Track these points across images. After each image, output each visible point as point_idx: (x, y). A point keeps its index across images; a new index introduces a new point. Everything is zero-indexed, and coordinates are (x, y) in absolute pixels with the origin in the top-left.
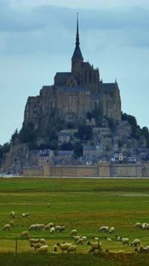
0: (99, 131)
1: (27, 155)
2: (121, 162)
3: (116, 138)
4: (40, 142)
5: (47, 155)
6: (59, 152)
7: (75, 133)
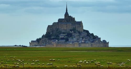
0: (75, 34)
1: (48, 41)
2: (83, 43)
3: (81, 36)
4: (52, 37)
5: (55, 41)
6: (60, 40)
7: (65, 35)
